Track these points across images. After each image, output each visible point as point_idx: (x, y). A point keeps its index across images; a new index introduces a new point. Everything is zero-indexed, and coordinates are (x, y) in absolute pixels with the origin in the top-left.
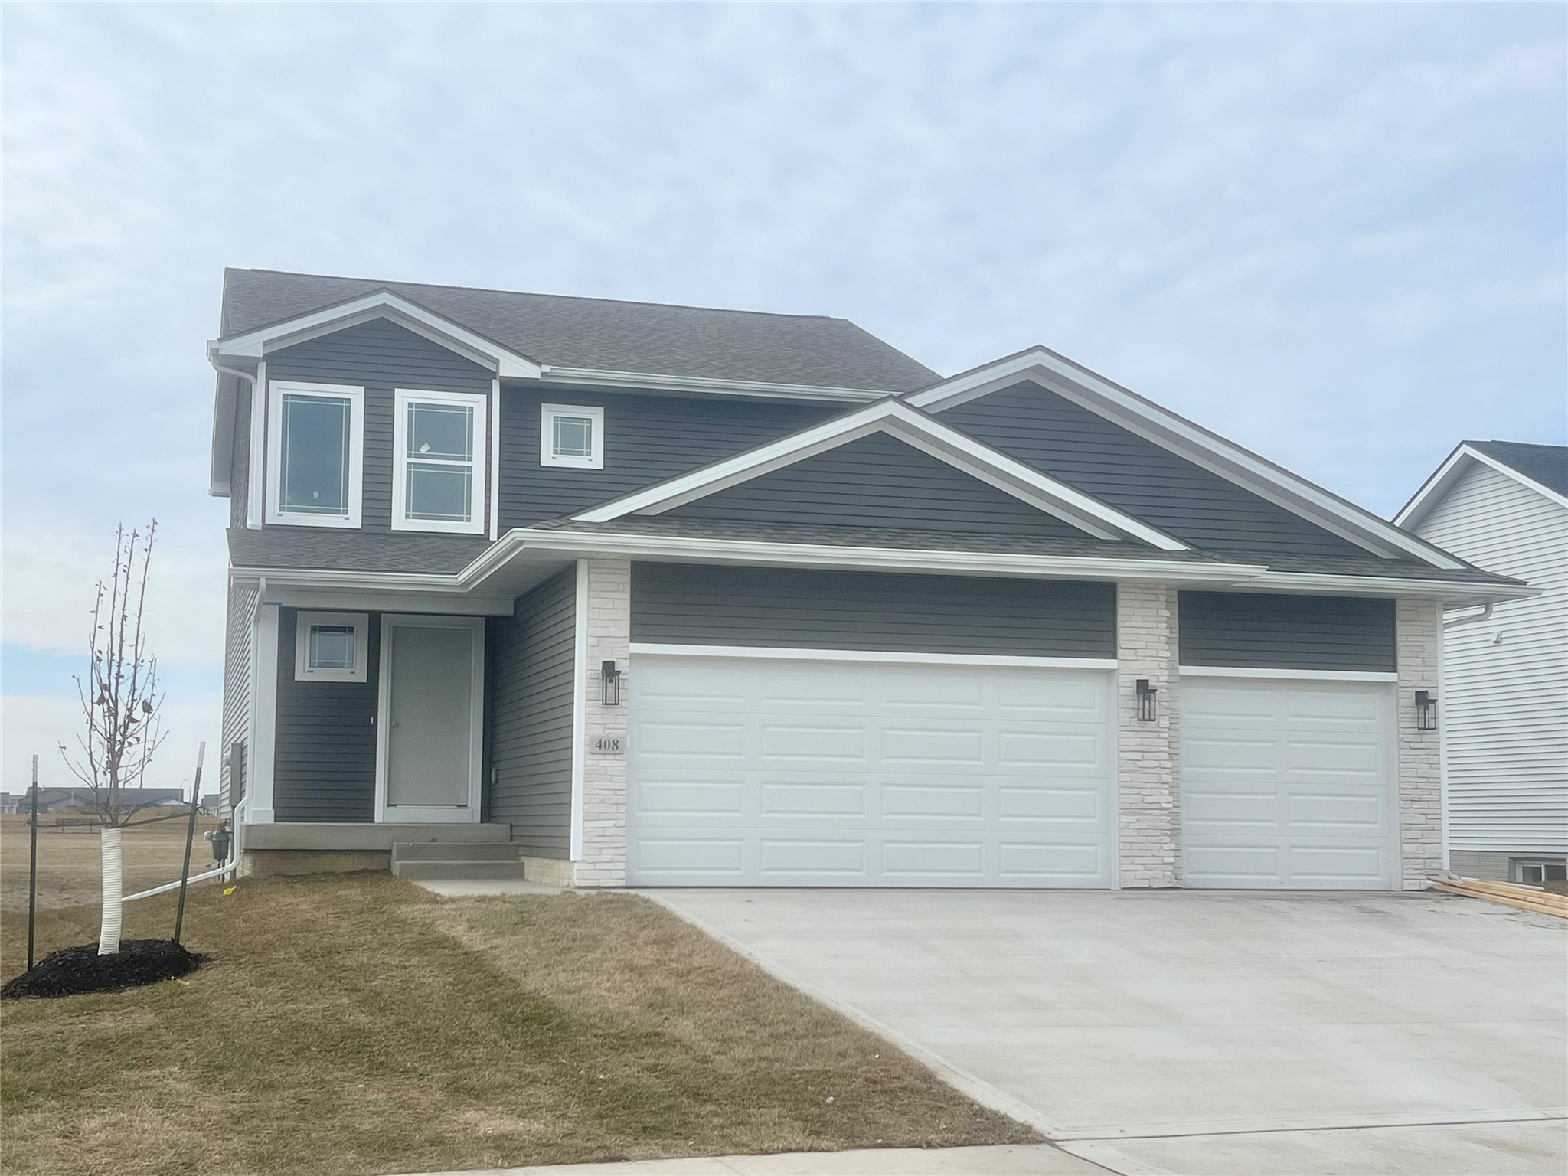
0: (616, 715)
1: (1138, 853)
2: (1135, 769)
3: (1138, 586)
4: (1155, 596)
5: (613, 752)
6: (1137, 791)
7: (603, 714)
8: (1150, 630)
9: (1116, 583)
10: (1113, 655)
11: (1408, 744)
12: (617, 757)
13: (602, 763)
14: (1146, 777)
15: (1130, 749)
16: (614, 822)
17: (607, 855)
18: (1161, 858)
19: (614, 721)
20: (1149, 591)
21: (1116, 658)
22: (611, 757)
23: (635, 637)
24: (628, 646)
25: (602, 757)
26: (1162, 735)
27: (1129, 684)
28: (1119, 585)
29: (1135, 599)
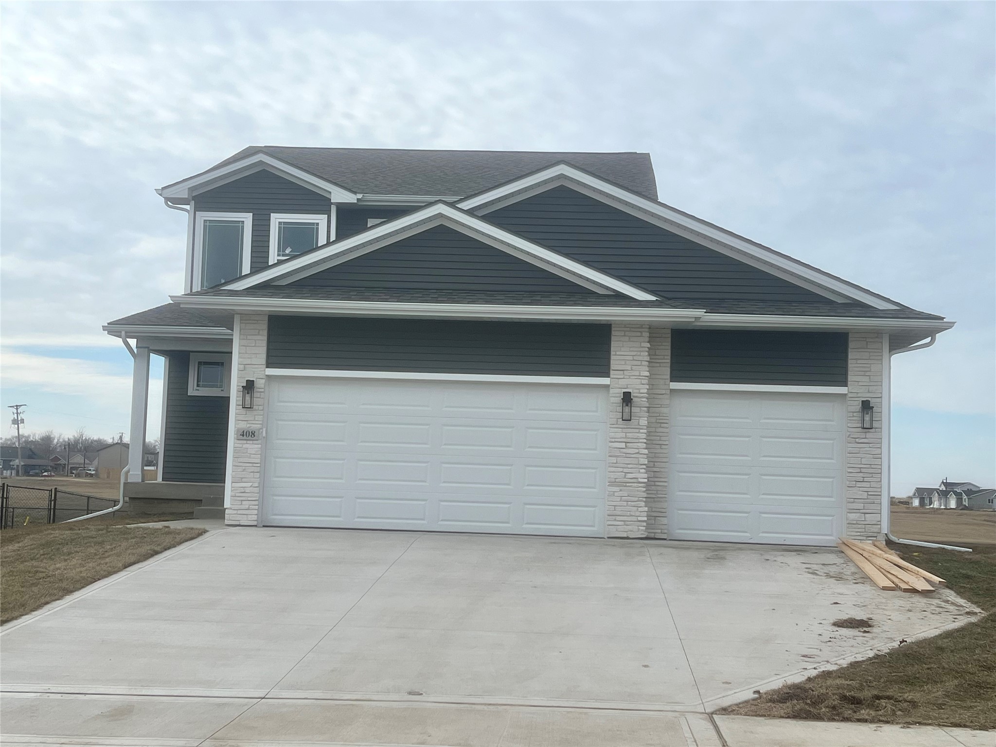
0: (255, 415)
1: (619, 513)
2: (620, 454)
3: (627, 326)
4: (640, 333)
5: (252, 439)
6: (621, 470)
7: (246, 414)
8: (634, 357)
9: (611, 324)
10: (607, 374)
11: (854, 439)
12: (254, 442)
13: (245, 446)
14: (628, 461)
15: (616, 440)
16: (251, 484)
17: (246, 504)
18: (636, 517)
19: (253, 419)
20: (636, 330)
21: (609, 377)
22: (251, 442)
23: (269, 365)
24: (265, 370)
25: (245, 442)
26: (641, 431)
27: (617, 395)
28: (613, 326)
29: (625, 336)
